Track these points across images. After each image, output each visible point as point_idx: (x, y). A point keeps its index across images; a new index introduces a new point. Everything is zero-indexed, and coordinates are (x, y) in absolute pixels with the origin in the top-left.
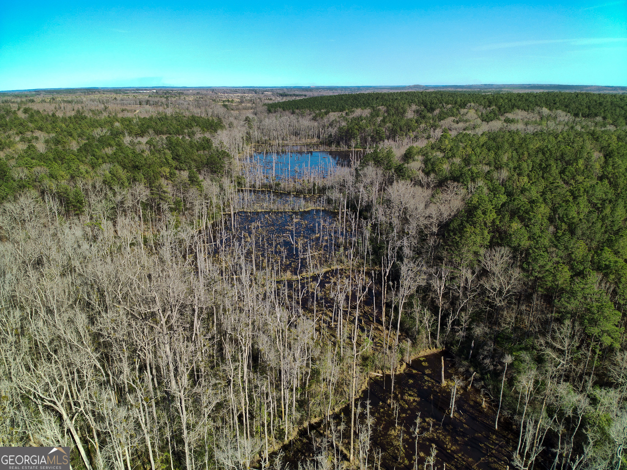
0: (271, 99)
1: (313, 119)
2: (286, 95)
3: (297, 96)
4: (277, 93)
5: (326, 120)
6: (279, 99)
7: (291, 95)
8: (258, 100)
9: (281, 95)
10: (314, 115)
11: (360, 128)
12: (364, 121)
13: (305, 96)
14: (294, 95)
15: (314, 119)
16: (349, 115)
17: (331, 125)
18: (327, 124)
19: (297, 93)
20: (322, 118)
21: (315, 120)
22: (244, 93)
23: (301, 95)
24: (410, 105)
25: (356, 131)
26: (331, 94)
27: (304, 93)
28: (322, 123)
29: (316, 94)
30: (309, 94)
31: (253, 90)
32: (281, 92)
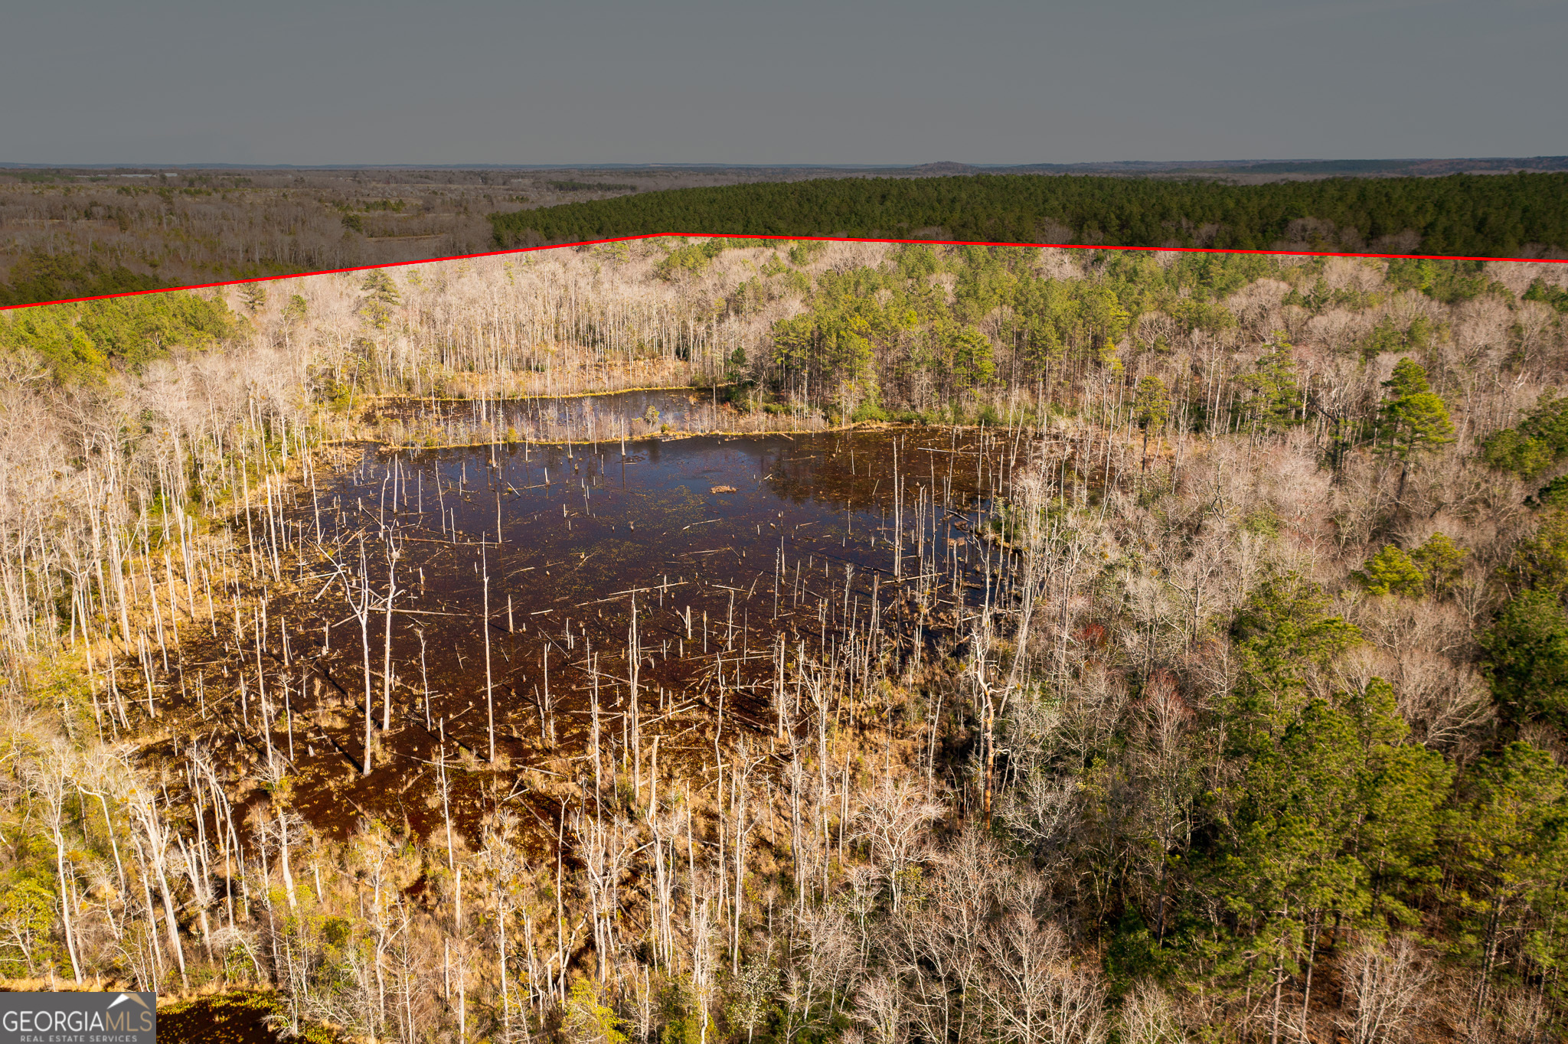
0: (523, 200)
1: (656, 275)
2: (574, 188)
3: (609, 188)
4: (551, 182)
5: (709, 283)
6: (551, 199)
7: (589, 188)
8: (485, 202)
9: (560, 187)
10: (661, 257)
11: (874, 326)
12: (885, 294)
13: (633, 188)
14: (600, 186)
15: (664, 274)
16: (803, 263)
17: (734, 305)
18: (717, 301)
19: (609, 180)
20: (693, 269)
21: (666, 279)
22: (450, 181)
23: (620, 188)
24: (1040, 225)
25: (858, 343)
26: (709, 183)
27: (629, 181)
28: (694, 292)
29: (664, 184)
30: (644, 184)
31: (479, 174)
32: (562, 179)
